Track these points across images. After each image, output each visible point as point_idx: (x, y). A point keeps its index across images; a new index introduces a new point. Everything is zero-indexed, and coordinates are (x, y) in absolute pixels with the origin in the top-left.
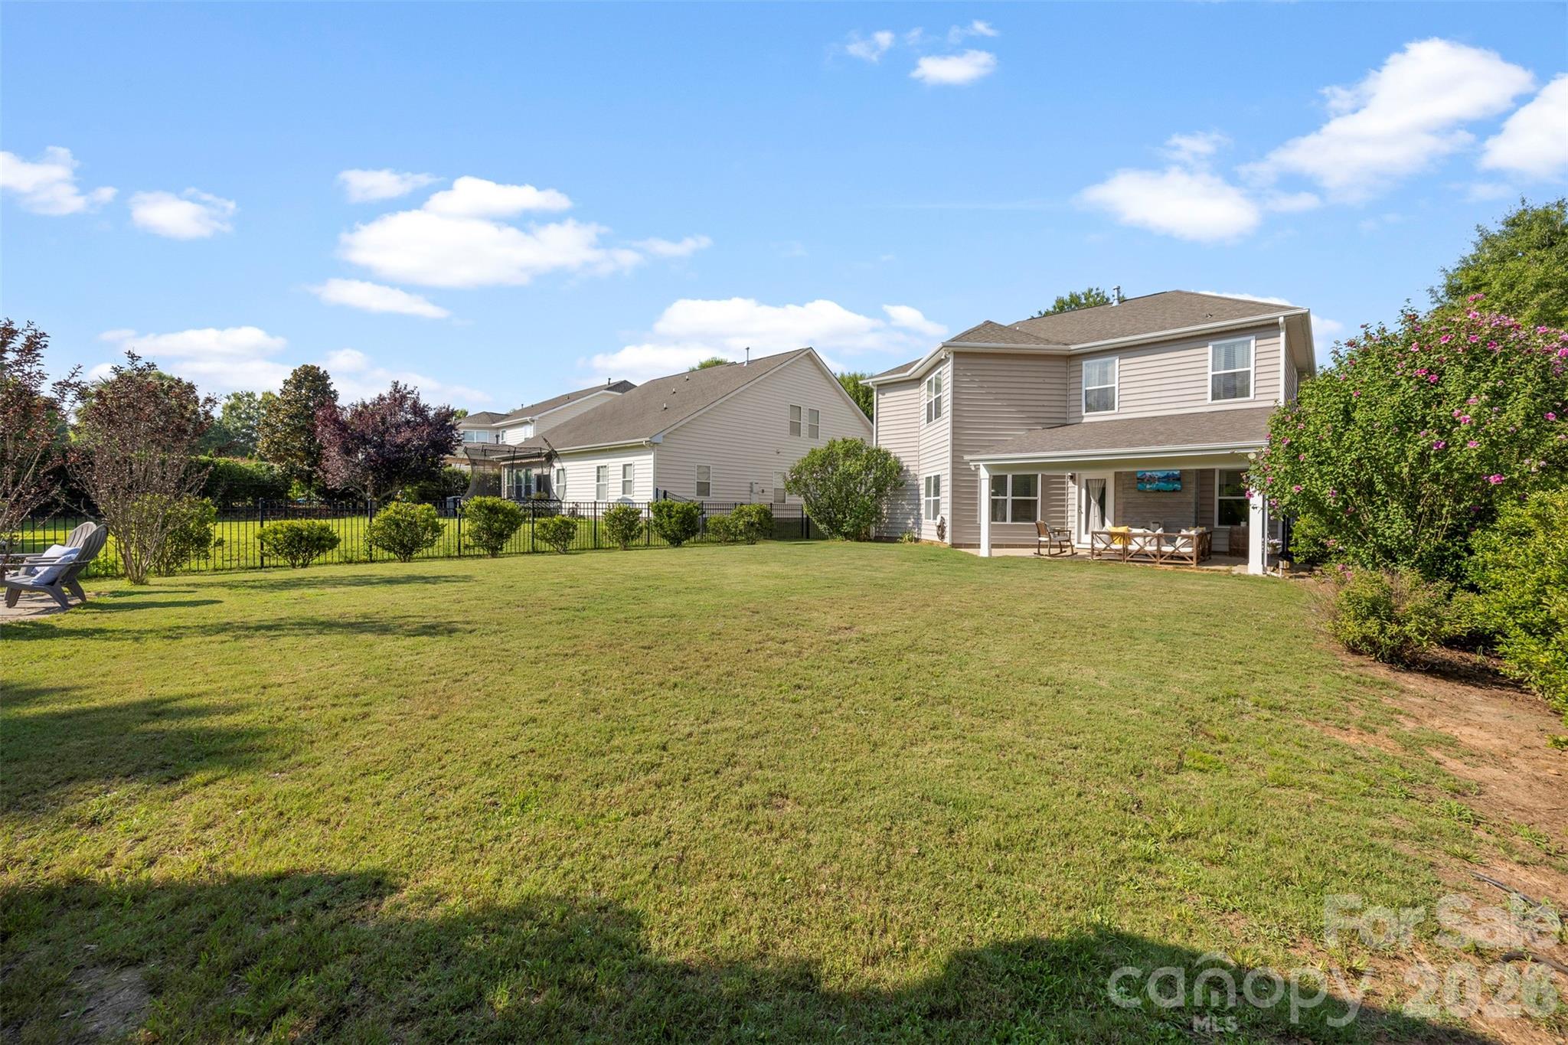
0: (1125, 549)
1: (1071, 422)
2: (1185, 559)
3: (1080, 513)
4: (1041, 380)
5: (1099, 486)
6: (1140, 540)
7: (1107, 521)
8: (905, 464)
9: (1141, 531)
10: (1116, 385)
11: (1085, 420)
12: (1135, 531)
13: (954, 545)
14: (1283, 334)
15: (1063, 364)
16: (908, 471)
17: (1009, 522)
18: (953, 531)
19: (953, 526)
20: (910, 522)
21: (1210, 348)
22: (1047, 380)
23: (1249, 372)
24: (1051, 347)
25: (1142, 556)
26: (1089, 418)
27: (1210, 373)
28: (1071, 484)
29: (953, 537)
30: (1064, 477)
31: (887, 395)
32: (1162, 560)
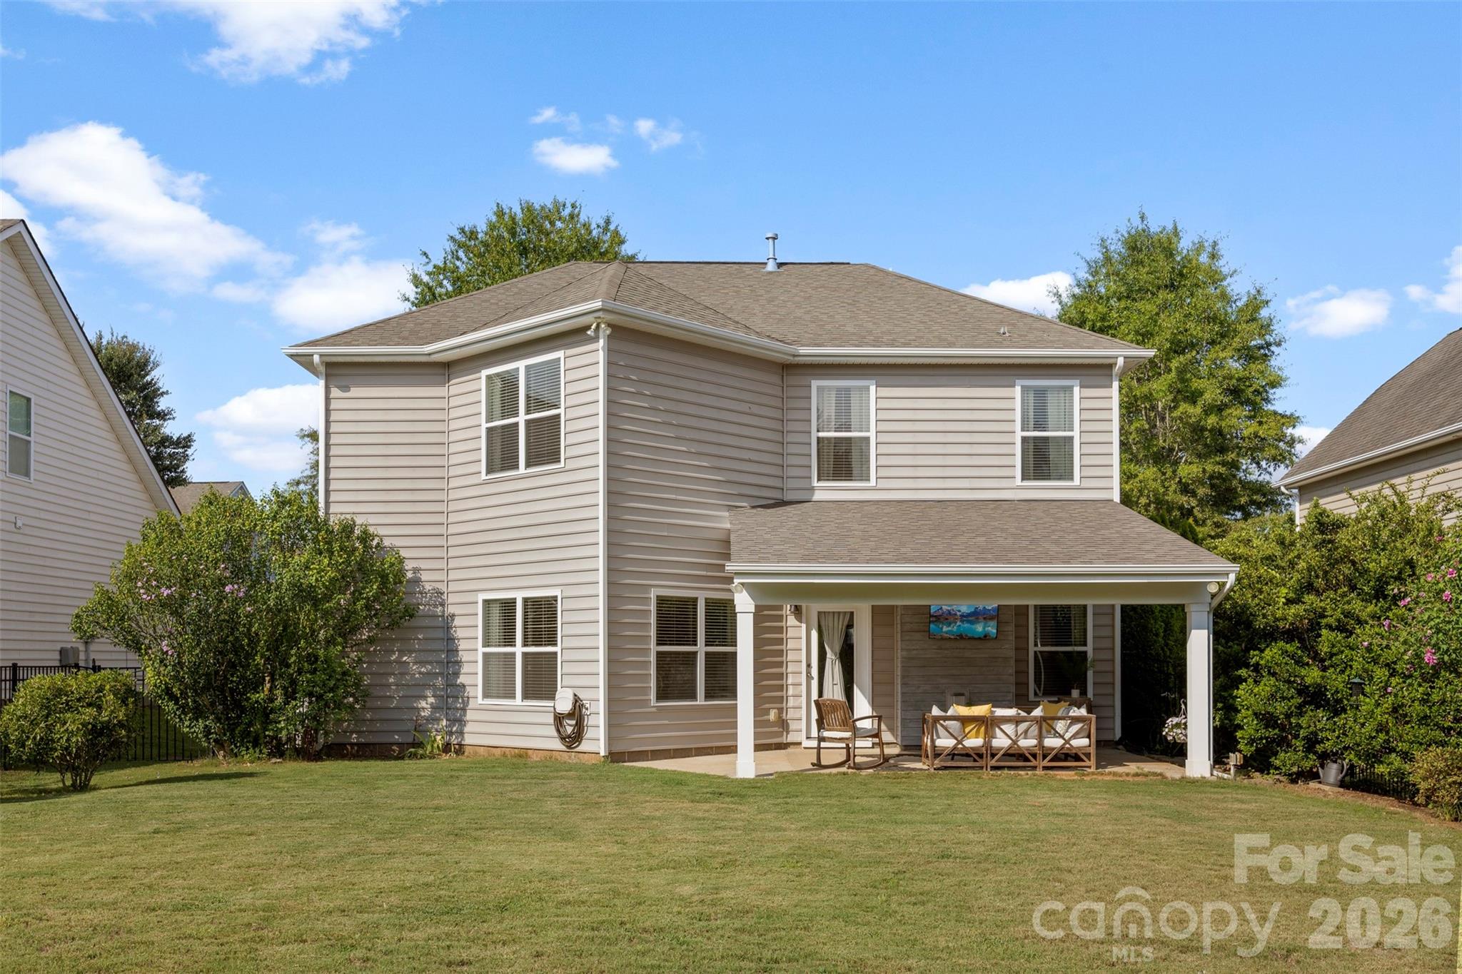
0: (988, 745)
1: (789, 496)
2: (1080, 760)
3: (809, 677)
4: (744, 407)
5: (841, 625)
6: (1009, 728)
7: (857, 692)
8: (409, 565)
9: (1011, 712)
10: (872, 434)
11: (818, 496)
12: (1000, 712)
13: (615, 757)
14: (1116, 384)
15: (775, 379)
16: (417, 581)
17: (701, 701)
18: (611, 726)
19: (611, 713)
20: (426, 705)
21: (1018, 389)
22: (755, 409)
23: (1071, 438)
24: (753, 338)
25: (1017, 758)
26: (827, 491)
27: (1019, 434)
28: (792, 620)
29: (610, 739)
30: (780, 608)
31: (355, 392)
32: (1046, 763)
